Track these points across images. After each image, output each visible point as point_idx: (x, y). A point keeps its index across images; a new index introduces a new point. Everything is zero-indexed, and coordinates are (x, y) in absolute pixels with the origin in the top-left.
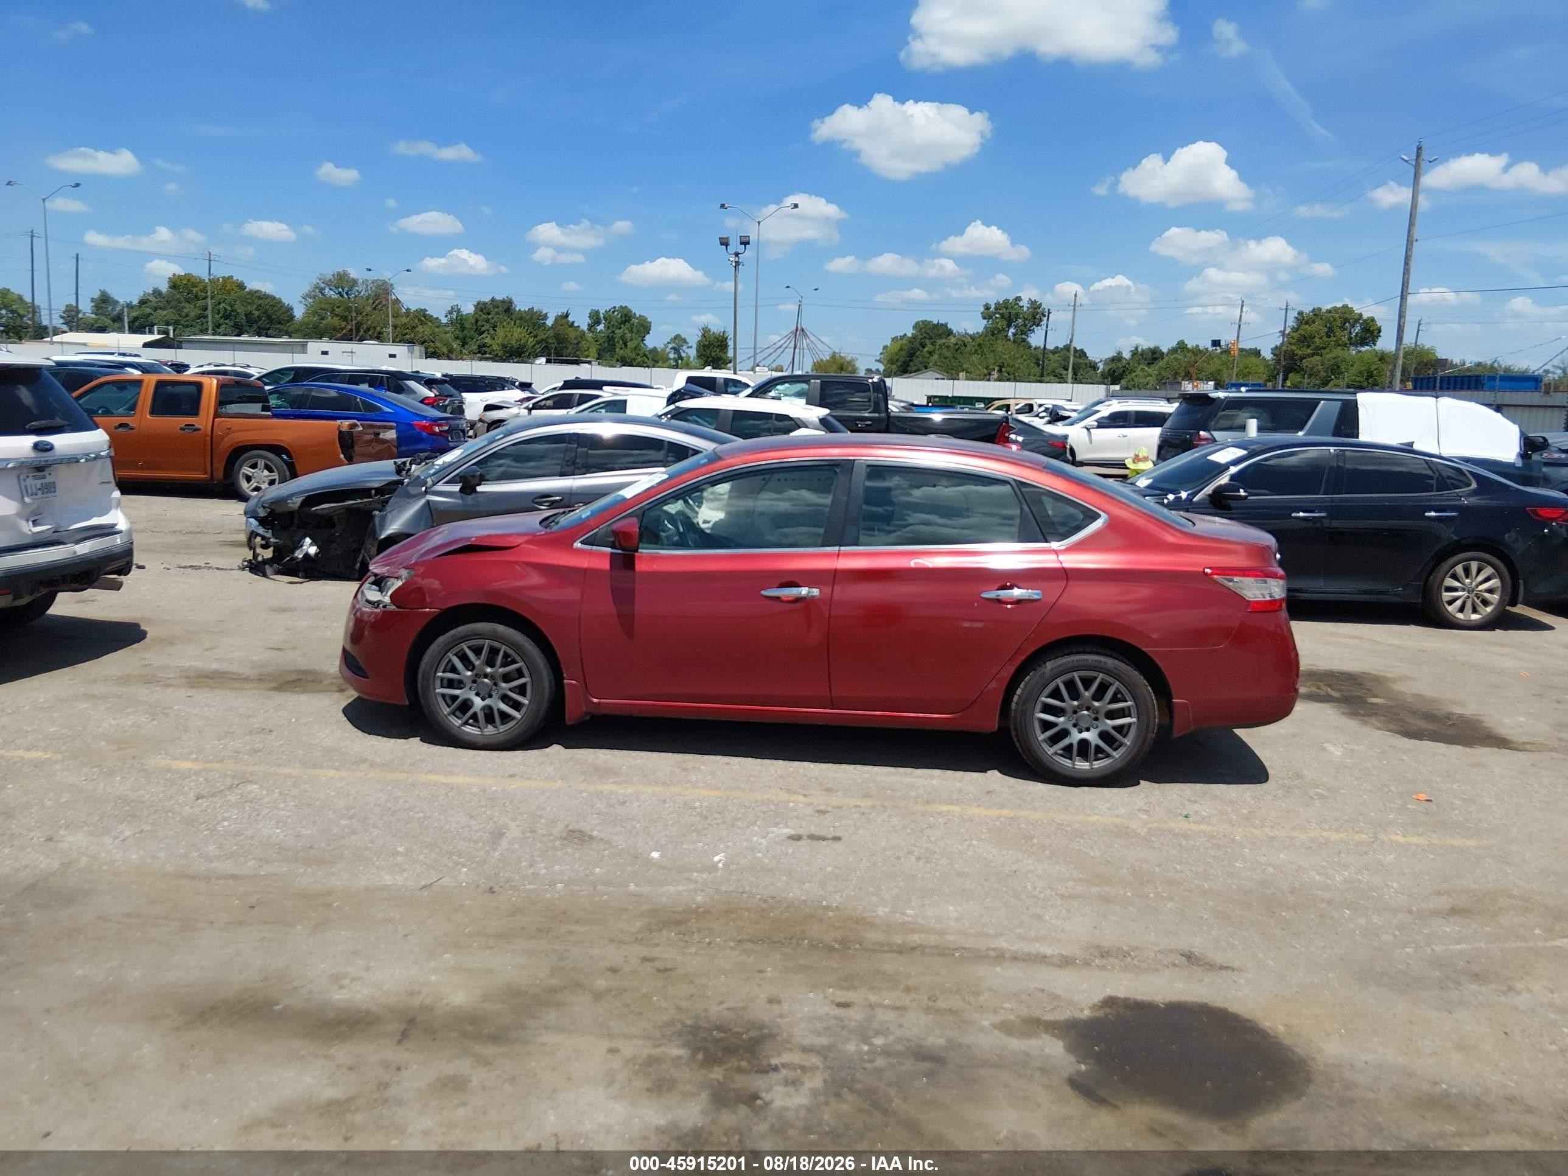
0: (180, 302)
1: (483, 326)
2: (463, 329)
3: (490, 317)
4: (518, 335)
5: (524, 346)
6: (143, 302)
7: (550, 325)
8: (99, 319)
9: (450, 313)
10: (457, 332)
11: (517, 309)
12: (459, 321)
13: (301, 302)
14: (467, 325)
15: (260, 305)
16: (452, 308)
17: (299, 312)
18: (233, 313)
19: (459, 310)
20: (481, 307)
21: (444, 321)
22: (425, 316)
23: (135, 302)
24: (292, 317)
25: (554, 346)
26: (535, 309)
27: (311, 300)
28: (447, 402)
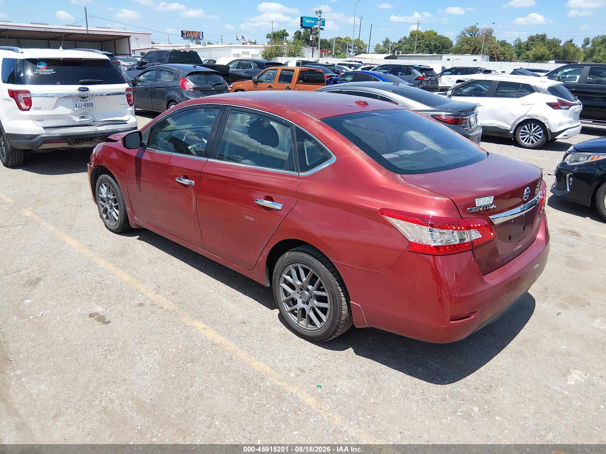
0: (412, 41)
1: (530, 47)
2: (520, 48)
3: (534, 43)
4: (542, 50)
5: (544, 55)
6: (400, 42)
7: (562, 46)
8: (384, 49)
9: (516, 41)
10: (517, 50)
11: (548, 38)
12: (519, 46)
13: (455, 39)
14: (523, 47)
15: (440, 41)
16: (517, 39)
17: (454, 43)
18: (430, 45)
19: (520, 40)
20: (532, 39)
21: (513, 45)
22: (505, 43)
23: (397, 42)
24: (452, 45)
25: (561, 55)
26: (556, 38)
27: (459, 38)
28: (428, 79)
